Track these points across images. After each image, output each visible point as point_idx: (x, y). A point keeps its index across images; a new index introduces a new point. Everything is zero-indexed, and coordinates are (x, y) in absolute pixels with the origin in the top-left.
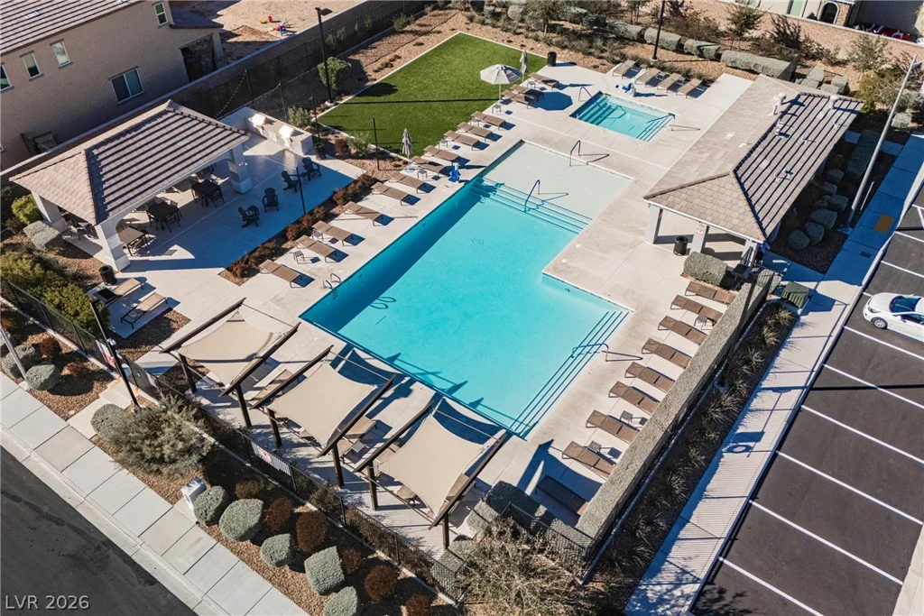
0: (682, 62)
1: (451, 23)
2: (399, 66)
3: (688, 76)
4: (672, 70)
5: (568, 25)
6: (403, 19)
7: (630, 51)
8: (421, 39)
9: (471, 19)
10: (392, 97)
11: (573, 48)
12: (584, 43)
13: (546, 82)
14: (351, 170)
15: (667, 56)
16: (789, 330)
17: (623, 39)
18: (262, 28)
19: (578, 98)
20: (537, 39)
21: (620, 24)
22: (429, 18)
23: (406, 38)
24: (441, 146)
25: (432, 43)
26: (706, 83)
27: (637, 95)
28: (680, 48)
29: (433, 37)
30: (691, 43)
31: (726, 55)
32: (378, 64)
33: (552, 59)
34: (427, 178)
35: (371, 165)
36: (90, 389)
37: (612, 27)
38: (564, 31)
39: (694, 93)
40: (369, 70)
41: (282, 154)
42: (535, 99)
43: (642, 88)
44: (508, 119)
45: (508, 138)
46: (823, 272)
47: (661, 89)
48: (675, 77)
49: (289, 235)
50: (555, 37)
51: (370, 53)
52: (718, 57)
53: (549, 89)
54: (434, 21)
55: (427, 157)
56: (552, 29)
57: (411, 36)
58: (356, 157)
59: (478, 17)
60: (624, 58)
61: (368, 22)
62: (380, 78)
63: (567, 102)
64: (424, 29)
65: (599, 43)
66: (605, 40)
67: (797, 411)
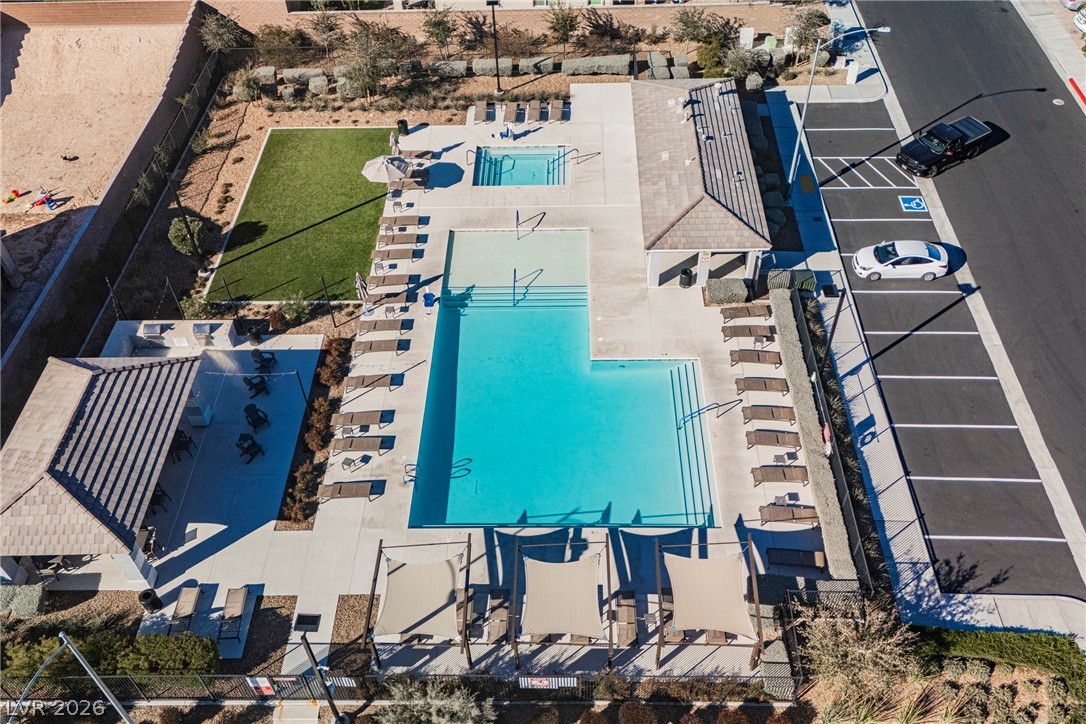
0: (525, 85)
1: (251, 122)
3: (543, 99)
4: (525, 98)
7: (469, 90)
8: (234, 153)
9: (270, 109)
10: (267, 237)
12: (417, 96)
13: (421, 155)
14: (307, 340)
16: (819, 315)
17: (450, 79)
19: (464, 162)
20: (363, 109)
21: (443, 65)
22: (221, 123)
23: (217, 158)
24: (376, 272)
25: (251, 154)
26: (566, 101)
27: (516, 137)
28: (515, 71)
29: (245, 146)
30: (524, 63)
31: (568, 64)
32: (214, 203)
33: (403, 128)
34: (397, 312)
35: (323, 326)
37: (436, 70)
39: (564, 116)
40: (210, 214)
44: (418, 212)
45: (436, 234)
46: (801, 250)
47: (531, 122)
49: (313, 445)
50: (379, 100)
51: (190, 192)
52: (557, 68)
53: (427, 163)
57: (221, 154)
58: (298, 322)
59: (277, 104)
60: (469, 100)
62: (232, 218)
63: (457, 170)
64: (225, 139)
65: (431, 90)
66: (435, 86)
67: (880, 384)
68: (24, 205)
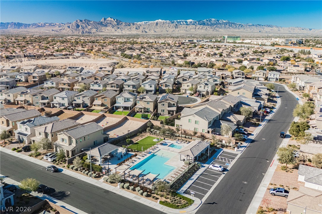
0: (186, 139)
1: (147, 135)
2: (139, 140)
3: (187, 141)
4: (184, 140)
5: (167, 135)
6: (139, 134)
7: (177, 138)
8: (142, 137)
9: (150, 134)
10: (138, 144)
11: (168, 138)
12: (170, 137)
13: (163, 142)
14: (134, 153)
15: (184, 139)
16: (199, 169)
17: (176, 136)
18: (114, 136)
19: (169, 144)
20: (162, 137)
21: (176, 134)
22: (143, 134)
23: (139, 137)
24: (147, 150)
25: (144, 137)
26: (189, 142)
27: (178, 144)
28: (185, 138)
29: (144, 136)
30: (187, 137)
31: (192, 138)
32: (135, 140)
33: (164, 139)
34: (146, 154)
35: (136, 153)
36: (101, 177)
37: (174, 134)
38: (166, 135)
39: (188, 143)
40: (134, 141)
41: (122, 152)
42: (162, 144)
43: (179, 143)
44: (158, 147)
45: (158, 149)
46: (204, 163)
47: (182, 143)
48: (185, 141)
49: (125, 161)
50: (165, 136)
51: (133, 139)
52: (191, 139)
53: (164, 143)
54: (144, 134)
55: (145, 151)
56: (165, 135)
57: (140, 137)
58: (134, 152)
59: (151, 134)
60: (176, 139)
61: (133, 134)
62: (136, 142)
63: (167, 145)
65: (172, 137)
66: (173, 136)
67: (199, 177)
68: (115, 136)
